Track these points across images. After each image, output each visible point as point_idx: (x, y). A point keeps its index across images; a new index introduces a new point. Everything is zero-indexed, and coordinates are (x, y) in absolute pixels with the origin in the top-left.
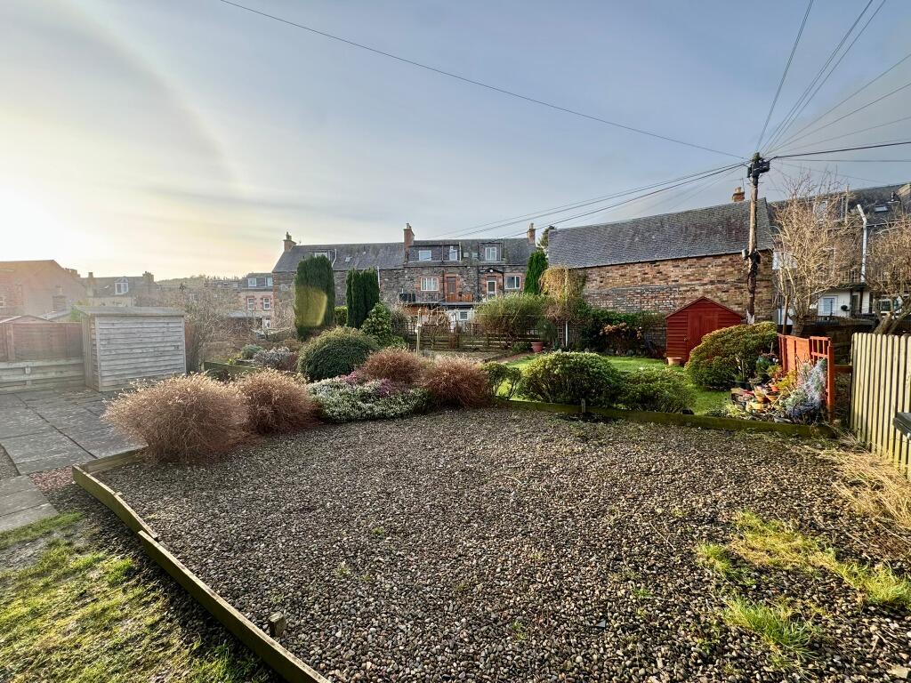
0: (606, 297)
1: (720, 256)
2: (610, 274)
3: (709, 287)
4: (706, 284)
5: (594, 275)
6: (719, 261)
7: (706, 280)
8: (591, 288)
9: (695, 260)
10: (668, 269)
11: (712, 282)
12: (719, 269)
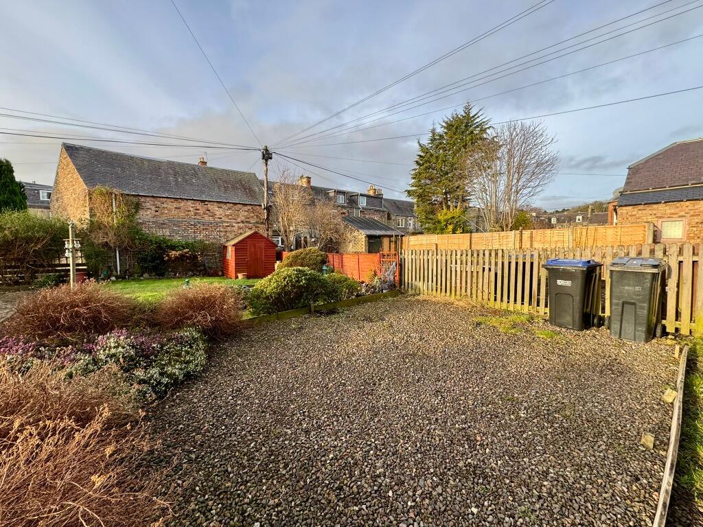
0: (162, 225)
1: (246, 205)
2: (165, 206)
3: (241, 225)
4: (239, 223)
5: (148, 203)
6: (246, 208)
7: (239, 220)
8: (145, 216)
9: (232, 205)
10: (214, 208)
11: (243, 222)
12: (246, 214)
